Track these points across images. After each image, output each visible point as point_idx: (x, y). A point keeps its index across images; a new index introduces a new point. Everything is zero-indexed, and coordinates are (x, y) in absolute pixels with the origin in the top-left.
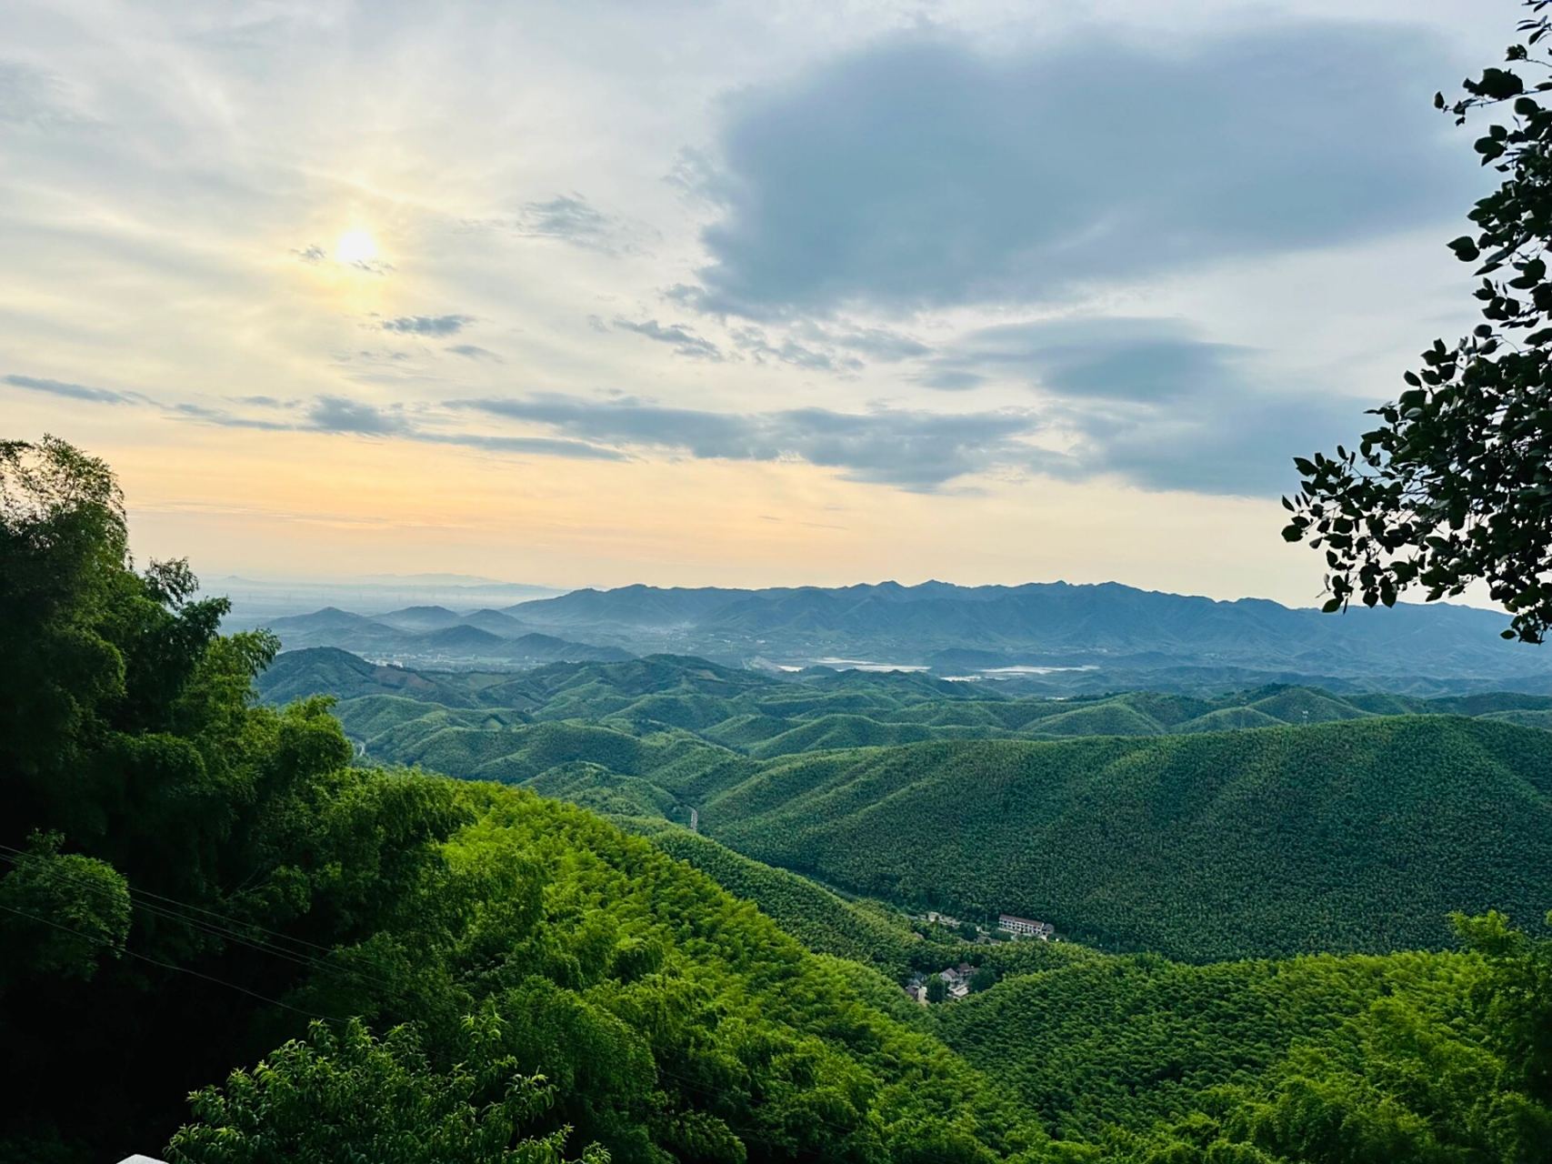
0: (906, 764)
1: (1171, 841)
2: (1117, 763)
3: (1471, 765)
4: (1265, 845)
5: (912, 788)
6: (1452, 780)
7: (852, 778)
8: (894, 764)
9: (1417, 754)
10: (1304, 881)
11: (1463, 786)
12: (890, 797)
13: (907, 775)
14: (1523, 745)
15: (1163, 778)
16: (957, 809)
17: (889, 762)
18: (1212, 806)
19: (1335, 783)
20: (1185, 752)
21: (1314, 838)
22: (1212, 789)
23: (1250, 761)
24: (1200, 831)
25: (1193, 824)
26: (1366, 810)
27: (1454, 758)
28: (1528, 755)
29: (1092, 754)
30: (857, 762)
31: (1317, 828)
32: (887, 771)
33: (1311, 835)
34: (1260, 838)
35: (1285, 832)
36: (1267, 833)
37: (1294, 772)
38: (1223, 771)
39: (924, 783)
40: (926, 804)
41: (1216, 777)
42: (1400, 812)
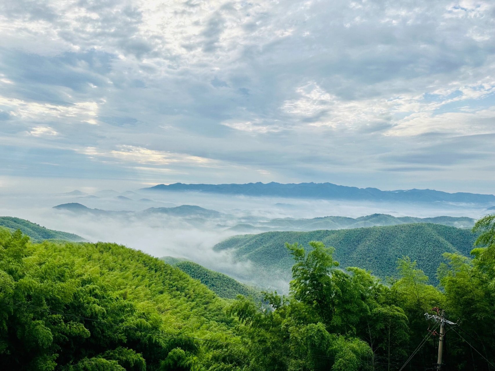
0: (262, 239)
1: (343, 262)
2: (326, 238)
3: (433, 238)
4: (371, 263)
5: (264, 247)
6: (427, 243)
7: (245, 243)
8: (258, 239)
9: (417, 235)
10: (383, 274)
11: (431, 244)
12: (257, 250)
13: (262, 242)
14: (449, 232)
15: (340, 243)
16: (277, 253)
17: (257, 238)
18: (355, 251)
19: (393, 244)
20: (347, 235)
21: (386, 261)
22: (355, 246)
23: (367, 237)
24: (352, 259)
25: (349, 257)
26: (402, 252)
27: (428, 236)
28: (450, 235)
29: (319, 235)
30: (246, 239)
31: (387, 258)
32: (256, 241)
33: (385, 260)
34: (370, 261)
35: (377, 259)
36: (372, 259)
37: (380, 241)
38: (359, 240)
39: (267, 245)
40: (268, 251)
41: (357, 242)
42: (412, 253)
